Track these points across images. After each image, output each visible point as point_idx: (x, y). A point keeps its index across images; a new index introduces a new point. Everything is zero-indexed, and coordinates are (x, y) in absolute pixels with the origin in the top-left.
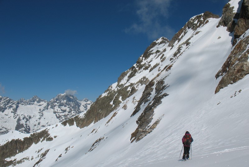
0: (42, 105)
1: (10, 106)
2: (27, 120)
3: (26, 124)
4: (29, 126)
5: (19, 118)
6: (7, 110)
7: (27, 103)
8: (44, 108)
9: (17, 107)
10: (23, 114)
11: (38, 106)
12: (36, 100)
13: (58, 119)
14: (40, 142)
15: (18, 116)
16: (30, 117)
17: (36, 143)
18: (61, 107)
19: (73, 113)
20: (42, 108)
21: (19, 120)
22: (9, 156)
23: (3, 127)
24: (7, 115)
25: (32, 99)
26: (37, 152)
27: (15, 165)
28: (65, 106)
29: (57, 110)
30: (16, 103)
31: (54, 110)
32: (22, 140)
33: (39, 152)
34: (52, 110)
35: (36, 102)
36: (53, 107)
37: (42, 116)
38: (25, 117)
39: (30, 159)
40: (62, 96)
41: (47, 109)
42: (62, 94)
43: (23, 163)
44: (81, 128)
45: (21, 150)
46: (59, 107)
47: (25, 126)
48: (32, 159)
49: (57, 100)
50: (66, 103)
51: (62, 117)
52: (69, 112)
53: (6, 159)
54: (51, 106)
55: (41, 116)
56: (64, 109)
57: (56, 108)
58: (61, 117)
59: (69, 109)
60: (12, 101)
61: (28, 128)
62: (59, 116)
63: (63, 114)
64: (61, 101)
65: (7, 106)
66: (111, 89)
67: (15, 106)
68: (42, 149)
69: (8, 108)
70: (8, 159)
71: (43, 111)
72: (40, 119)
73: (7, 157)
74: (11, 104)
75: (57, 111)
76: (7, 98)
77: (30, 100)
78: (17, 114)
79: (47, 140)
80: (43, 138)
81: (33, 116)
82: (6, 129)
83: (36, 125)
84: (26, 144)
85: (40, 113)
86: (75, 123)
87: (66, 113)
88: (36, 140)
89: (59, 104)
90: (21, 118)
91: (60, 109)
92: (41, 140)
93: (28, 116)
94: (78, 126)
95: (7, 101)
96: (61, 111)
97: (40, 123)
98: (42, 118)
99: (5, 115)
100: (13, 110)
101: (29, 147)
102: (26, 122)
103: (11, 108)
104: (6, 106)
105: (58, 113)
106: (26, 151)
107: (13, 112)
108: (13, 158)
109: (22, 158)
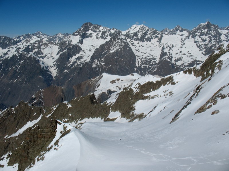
0: (184, 34)
1: (156, 36)
2: (170, 49)
3: (169, 53)
4: (171, 54)
5: (163, 47)
6: (153, 39)
7: (171, 33)
8: (185, 38)
9: (162, 36)
10: (167, 43)
11: (181, 35)
12: (179, 29)
13: (198, 48)
14: (167, 85)
15: (163, 45)
16: (173, 46)
17: (164, 85)
18: (202, 36)
19: (213, 42)
20: (184, 37)
21: (163, 48)
22: (146, 93)
23: (150, 55)
24: (153, 44)
25: (175, 29)
26: (164, 92)
27: (149, 99)
28: (206, 35)
29: (198, 39)
30: (160, 33)
31: (195, 39)
32: (155, 82)
33: (165, 92)
34: (193, 39)
35: (178, 32)
36: (194, 37)
37: (184, 45)
38: (168, 46)
39: (159, 96)
40: (203, 26)
41: (189, 38)
42: (203, 24)
43: (154, 98)
44: (197, 77)
45: (154, 89)
46: (200, 37)
47: (168, 54)
48: (160, 97)
49: (198, 29)
50: (206, 33)
51: (203, 46)
52: (209, 41)
53: (144, 95)
54: (192, 35)
55: (182, 45)
56: (204, 39)
57: (197, 38)
58: (201, 46)
59: (209, 38)
60: (157, 32)
61: (171, 55)
62: (200, 45)
63: (204, 43)
64: (202, 31)
65: (154, 36)
66: (222, 48)
67: (159, 36)
68: (167, 90)
69: (154, 38)
70: (145, 95)
71: (184, 40)
72: (181, 48)
73: (145, 93)
74: (156, 35)
75: (197, 41)
76: (153, 29)
77: (173, 30)
78: (161, 43)
79: (171, 84)
80: (169, 82)
81: (176, 45)
82: (152, 56)
83: (178, 53)
84: (157, 86)
85: (182, 42)
86: (193, 72)
87: (207, 42)
88: (164, 83)
89: (199, 34)
90: (165, 47)
91: (200, 39)
92: (168, 83)
93: (171, 45)
94: (194, 75)
95: (153, 32)
96: (201, 41)
97: (181, 51)
98: (184, 47)
99: (152, 44)
100: (158, 39)
101: (159, 87)
102: (169, 50)
103: (157, 38)
104: (152, 36)
105: (199, 42)
106: (157, 90)
107: (159, 42)
108: (148, 94)
109: (154, 95)
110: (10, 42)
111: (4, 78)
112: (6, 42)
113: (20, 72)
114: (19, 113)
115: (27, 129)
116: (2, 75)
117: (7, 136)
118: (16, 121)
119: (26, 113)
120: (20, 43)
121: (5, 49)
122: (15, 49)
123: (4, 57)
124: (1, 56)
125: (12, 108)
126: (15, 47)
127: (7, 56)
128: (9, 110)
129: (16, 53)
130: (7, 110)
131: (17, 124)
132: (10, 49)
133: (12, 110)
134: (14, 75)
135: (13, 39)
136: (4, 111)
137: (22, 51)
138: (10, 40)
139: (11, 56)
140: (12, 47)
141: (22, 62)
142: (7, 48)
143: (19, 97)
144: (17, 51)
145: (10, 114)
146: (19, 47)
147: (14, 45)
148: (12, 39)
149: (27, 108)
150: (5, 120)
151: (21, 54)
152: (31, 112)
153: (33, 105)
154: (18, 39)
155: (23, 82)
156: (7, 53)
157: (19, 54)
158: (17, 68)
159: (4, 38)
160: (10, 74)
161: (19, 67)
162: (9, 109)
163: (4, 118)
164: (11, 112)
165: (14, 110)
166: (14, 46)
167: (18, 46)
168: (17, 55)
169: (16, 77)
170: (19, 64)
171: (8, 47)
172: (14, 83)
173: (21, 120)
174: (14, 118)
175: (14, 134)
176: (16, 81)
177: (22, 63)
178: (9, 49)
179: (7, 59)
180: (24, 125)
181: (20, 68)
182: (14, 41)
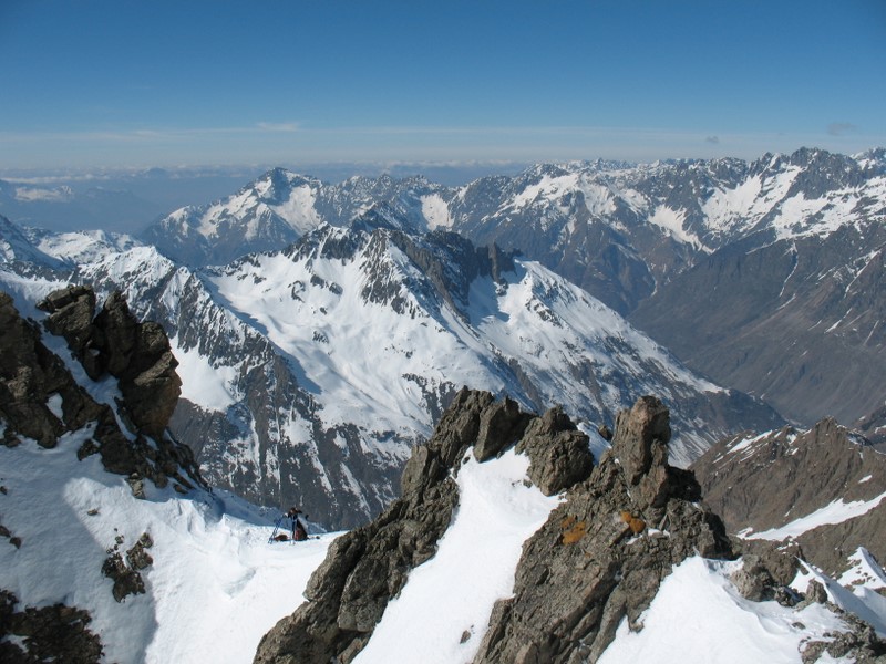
110: (837, 172)
111: (793, 307)
112: (824, 173)
113: (859, 295)
114: (807, 459)
115: (820, 527)
116: (789, 297)
117: (750, 530)
118: (791, 488)
119: (832, 465)
120: (878, 178)
121: (816, 198)
122: (852, 202)
123: (806, 229)
124: (799, 223)
125: (789, 436)
126: (855, 195)
127: (819, 225)
128: (776, 440)
129: (854, 217)
130: (770, 436)
131: (794, 499)
132: (834, 201)
133: (787, 441)
134: (833, 305)
135: (853, 162)
136: (760, 437)
137: (880, 212)
138: (839, 162)
139: (834, 227)
140: (844, 193)
141: (873, 254)
142: (825, 196)
143: (838, 390)
144: (857, 209)
145: (778, 454)
146: (870, 193)
147: (853, 184)
148: (850, 159)
149: (843, 449)
150: (755, 471)
151: (875, 224)
152: (854, 467)
153: (868, 442)
154: (873, 162)
155: (865, 337)
156: (819, 215)
157: (868, 222)
158: (847, 277)
159: (819, 158)
160: (817, 298)
161: (859, 273)
162: (776, 436)
163: (752, 465)
164: (783, 448)
165: (795, 445)
166: (852, 190)
167: (866, 192)
168: (858, 228)
169: (840, 315)
170: (860, 264)
171: (828, 194)
172: (829, 333)
173: (809, 485)
174: (786, 473)
175: (773, 530)
176: (835, 326)
177: (871, 261)
178: (831, 198)
179: (815, 238)
180: (815, 510)
181: (861, 278)
182: (856, 168)
